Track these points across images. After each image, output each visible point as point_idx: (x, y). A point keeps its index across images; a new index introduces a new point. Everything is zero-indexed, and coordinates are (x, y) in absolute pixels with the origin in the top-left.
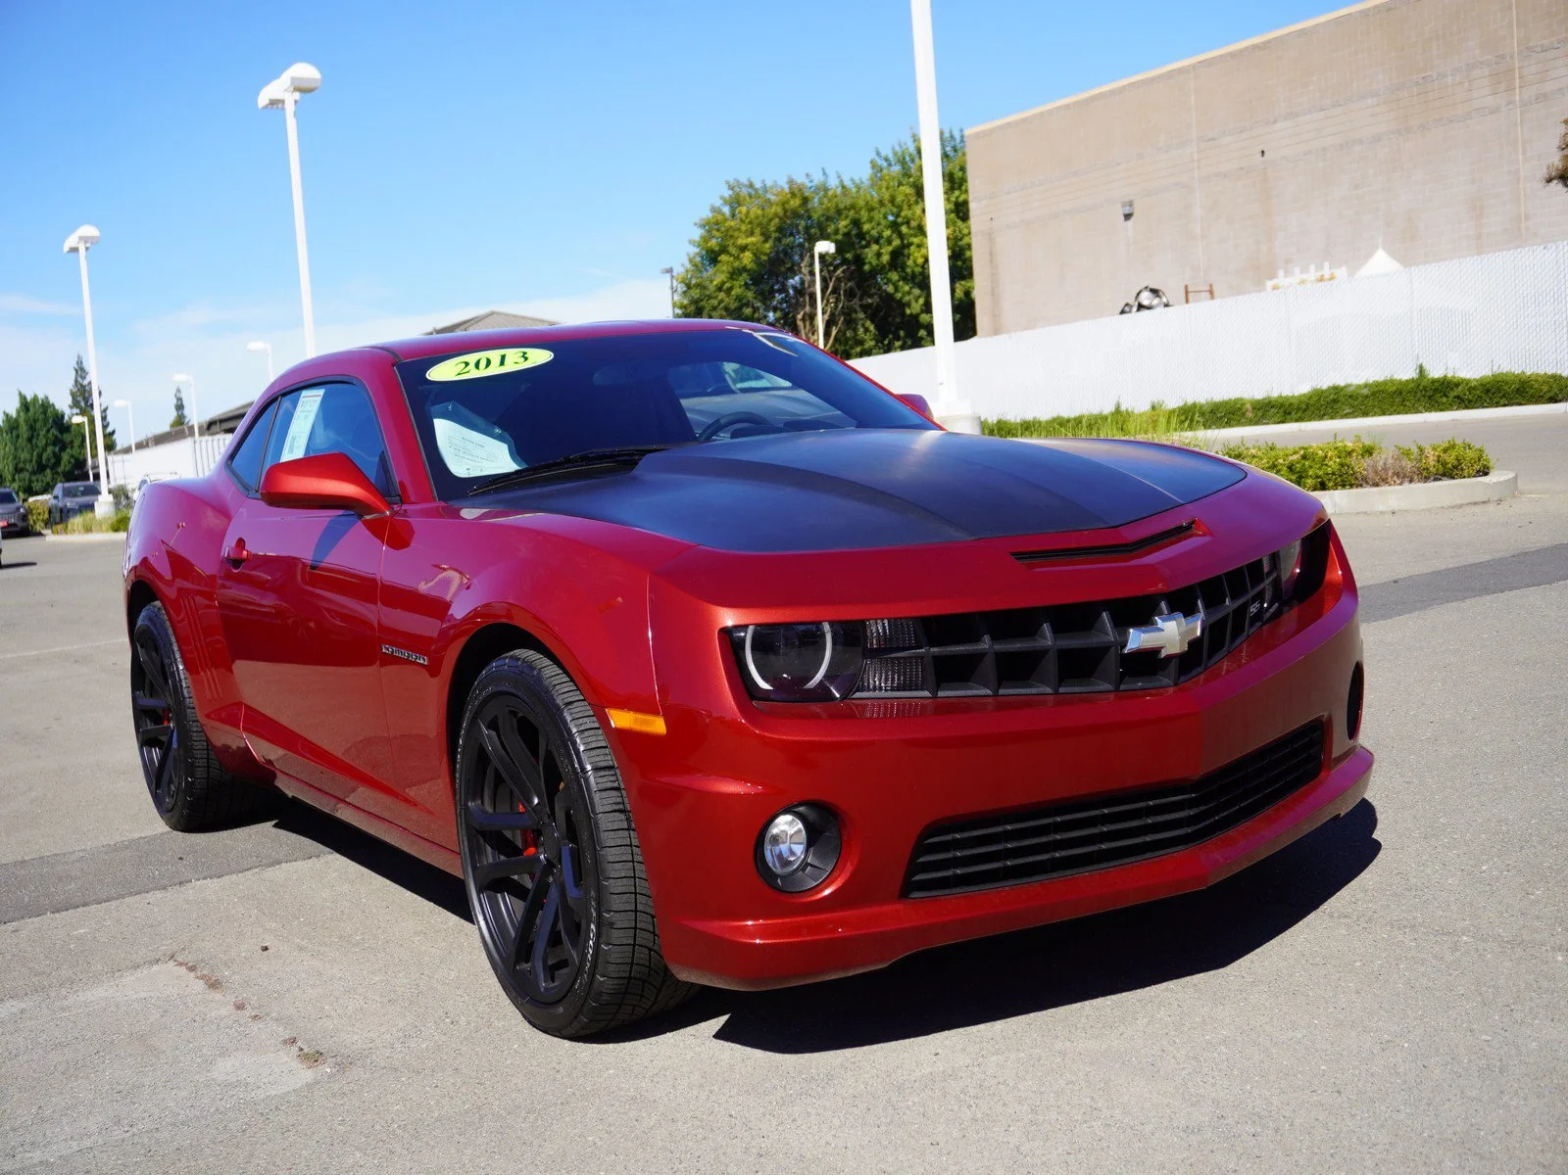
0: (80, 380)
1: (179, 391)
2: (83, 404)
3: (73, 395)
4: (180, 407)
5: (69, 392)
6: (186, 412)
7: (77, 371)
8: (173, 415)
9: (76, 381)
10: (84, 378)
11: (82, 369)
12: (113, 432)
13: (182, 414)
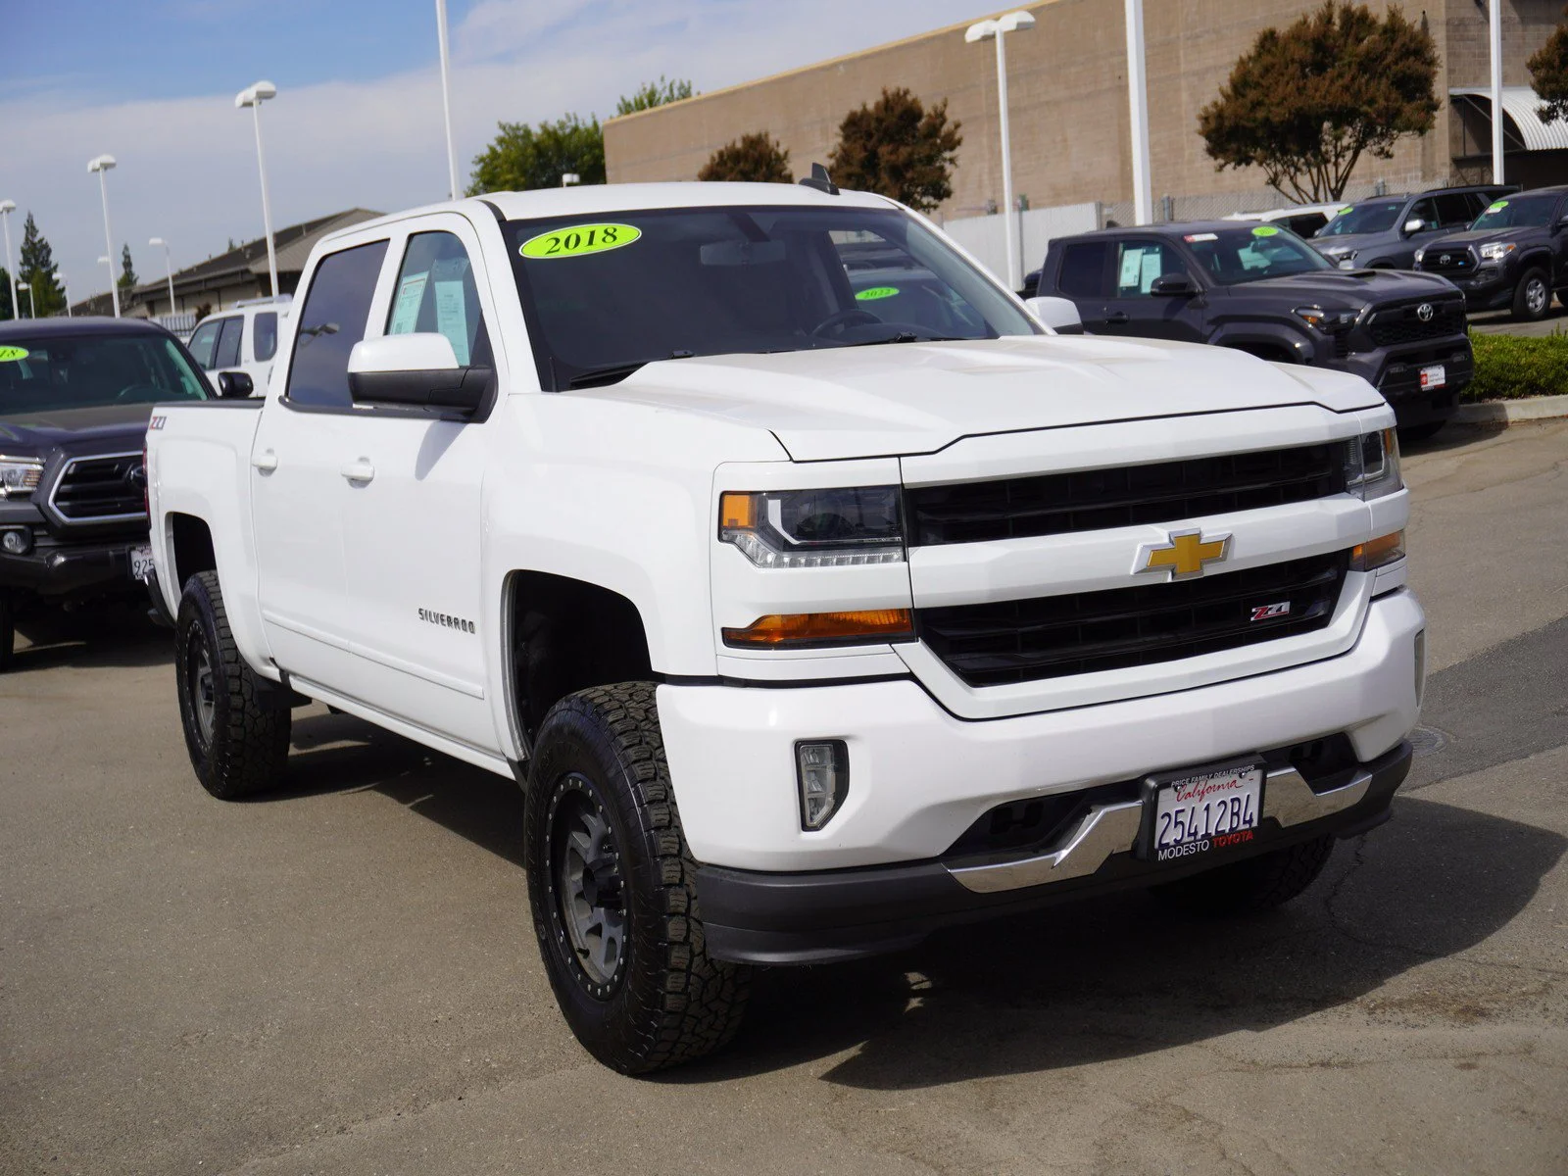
0: (30, 237)
1: (126, 248)
2: (33, 261)
3: (23, 251)
4: (127, 264)
5: (19, 250)
6: (135, 269)
7: (27, 228)
8: (122, 272)
9: (27, 239)
10: (34, 236)
11: (33, 227)
12: (63, 290)
13: (131, 272)
